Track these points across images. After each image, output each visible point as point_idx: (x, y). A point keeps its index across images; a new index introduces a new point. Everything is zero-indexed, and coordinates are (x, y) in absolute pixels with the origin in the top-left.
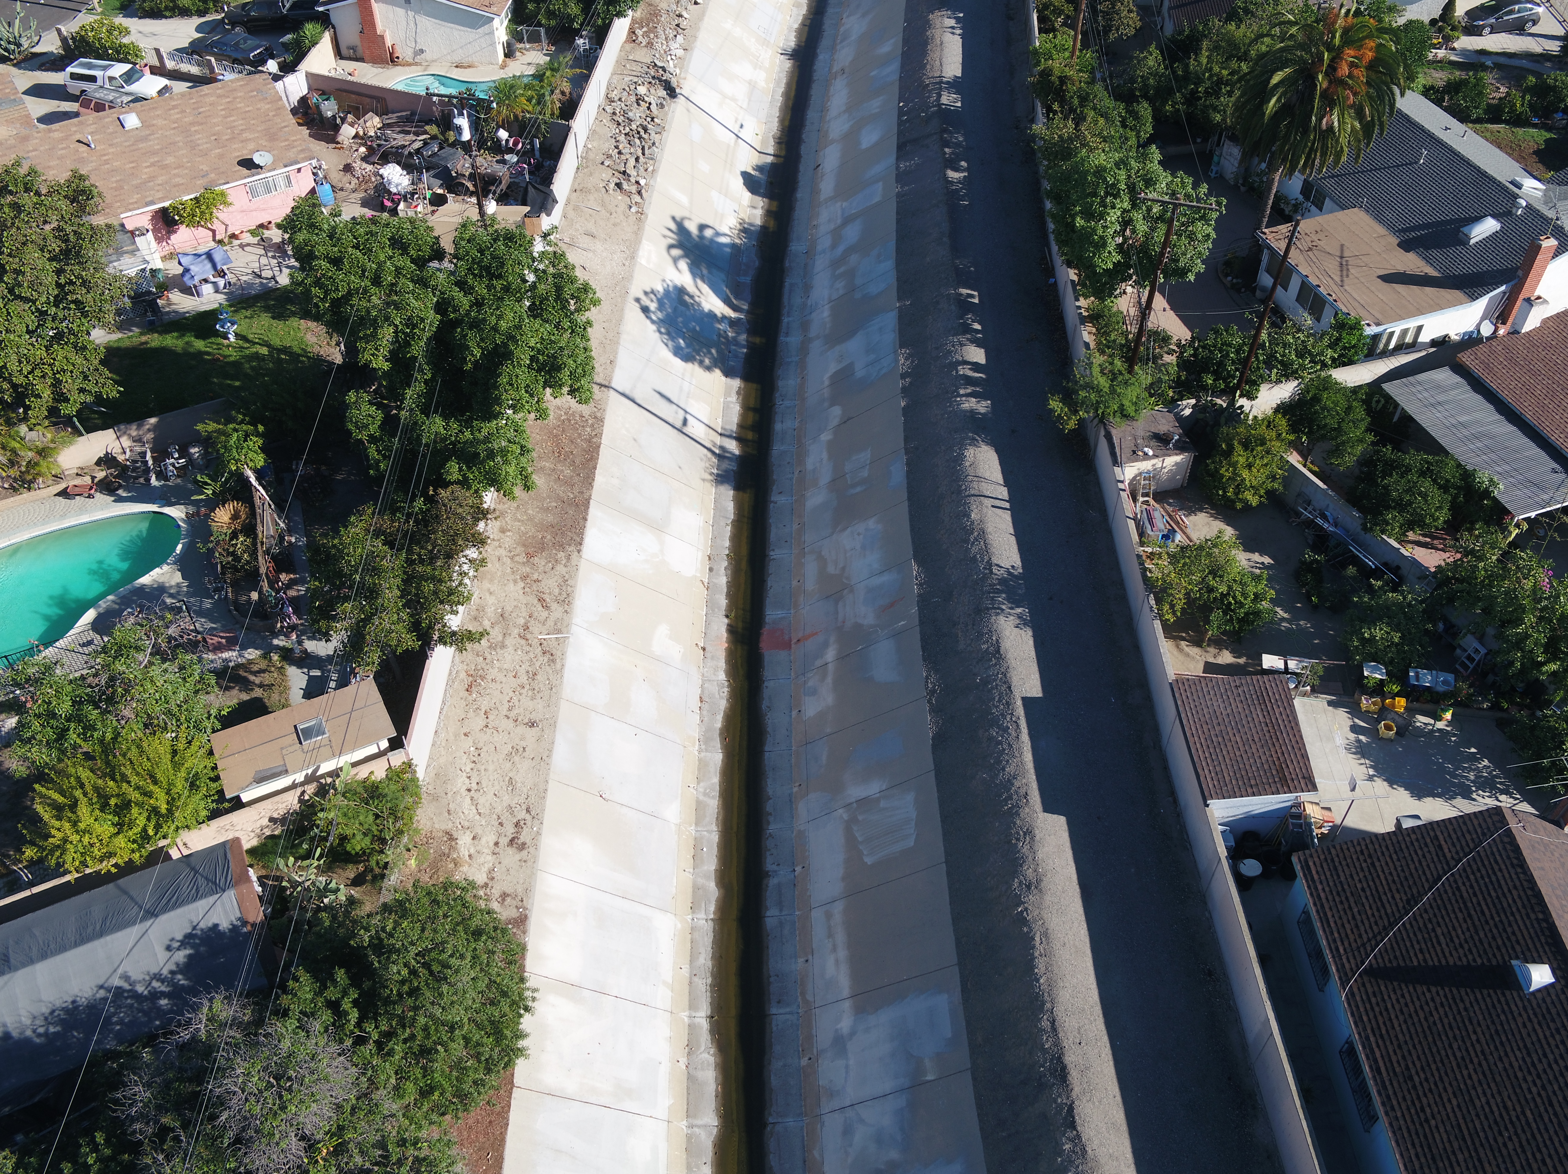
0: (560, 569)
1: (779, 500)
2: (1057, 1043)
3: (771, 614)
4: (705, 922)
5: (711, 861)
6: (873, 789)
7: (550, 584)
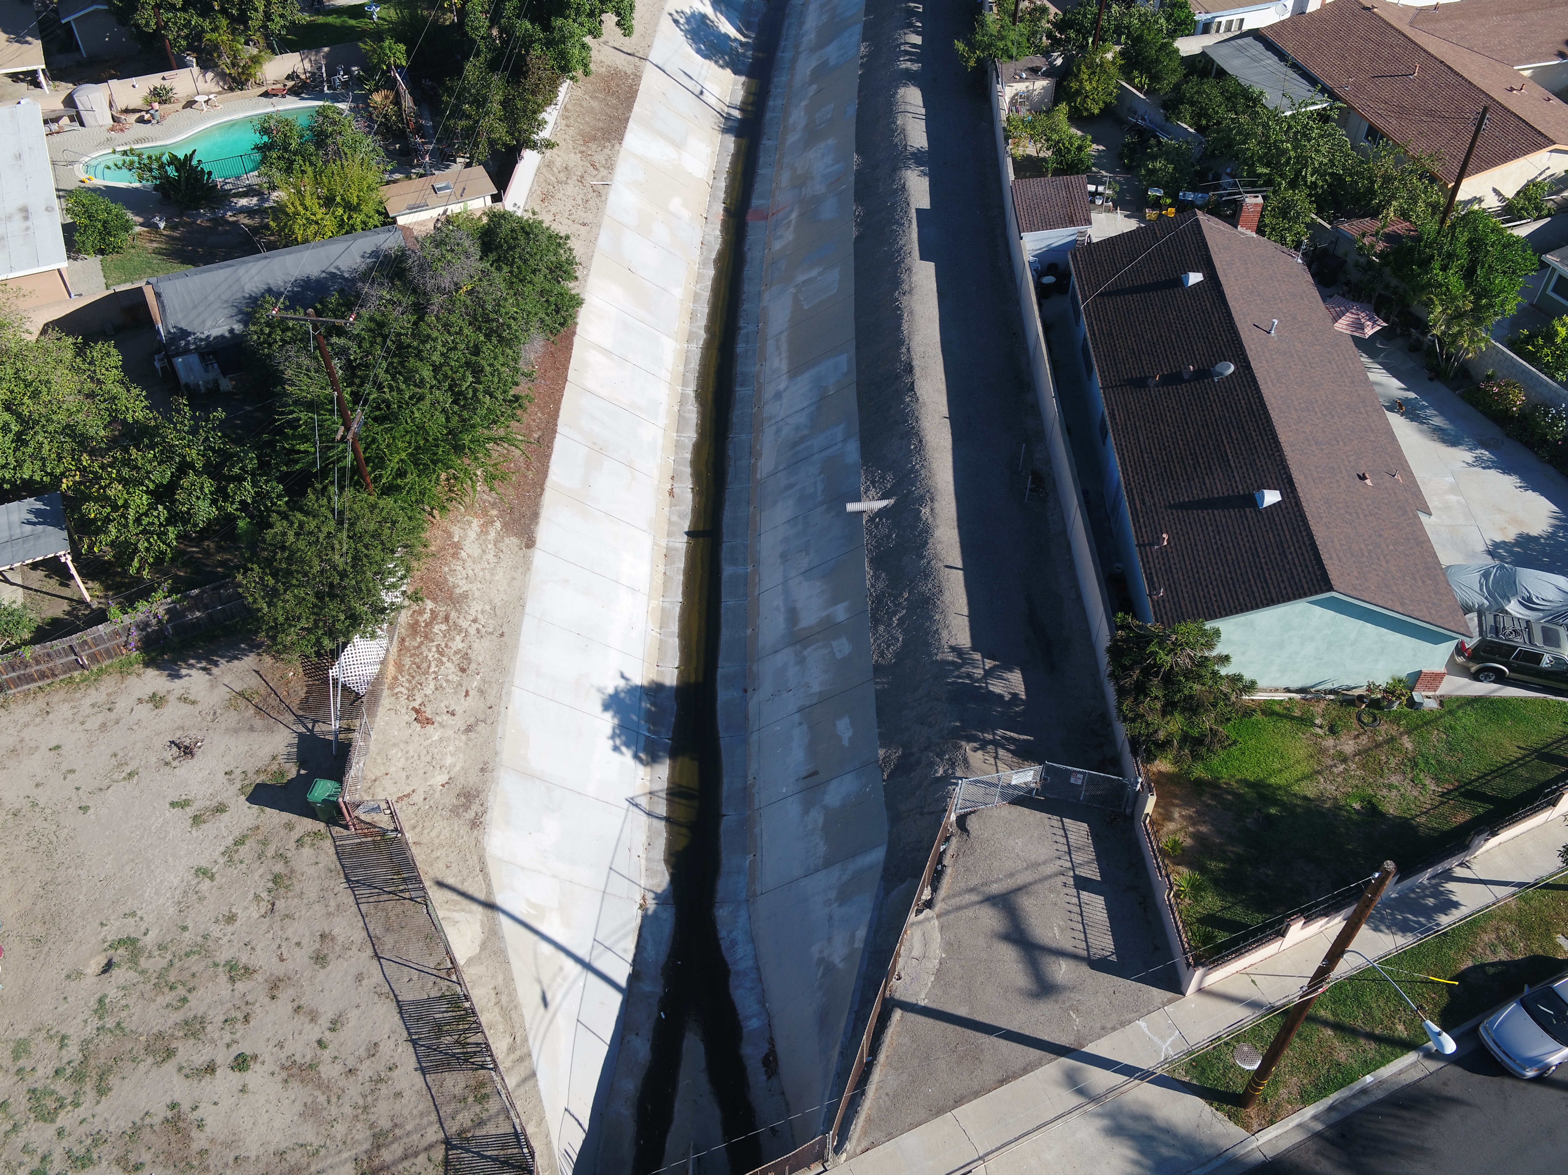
0: (607, 151)
1: (767, 143)
2: (910, 359)
3: (755, 202)
4: (696, 349)
5: (702, 321)
6: (814, 273)
7: (599, 158)
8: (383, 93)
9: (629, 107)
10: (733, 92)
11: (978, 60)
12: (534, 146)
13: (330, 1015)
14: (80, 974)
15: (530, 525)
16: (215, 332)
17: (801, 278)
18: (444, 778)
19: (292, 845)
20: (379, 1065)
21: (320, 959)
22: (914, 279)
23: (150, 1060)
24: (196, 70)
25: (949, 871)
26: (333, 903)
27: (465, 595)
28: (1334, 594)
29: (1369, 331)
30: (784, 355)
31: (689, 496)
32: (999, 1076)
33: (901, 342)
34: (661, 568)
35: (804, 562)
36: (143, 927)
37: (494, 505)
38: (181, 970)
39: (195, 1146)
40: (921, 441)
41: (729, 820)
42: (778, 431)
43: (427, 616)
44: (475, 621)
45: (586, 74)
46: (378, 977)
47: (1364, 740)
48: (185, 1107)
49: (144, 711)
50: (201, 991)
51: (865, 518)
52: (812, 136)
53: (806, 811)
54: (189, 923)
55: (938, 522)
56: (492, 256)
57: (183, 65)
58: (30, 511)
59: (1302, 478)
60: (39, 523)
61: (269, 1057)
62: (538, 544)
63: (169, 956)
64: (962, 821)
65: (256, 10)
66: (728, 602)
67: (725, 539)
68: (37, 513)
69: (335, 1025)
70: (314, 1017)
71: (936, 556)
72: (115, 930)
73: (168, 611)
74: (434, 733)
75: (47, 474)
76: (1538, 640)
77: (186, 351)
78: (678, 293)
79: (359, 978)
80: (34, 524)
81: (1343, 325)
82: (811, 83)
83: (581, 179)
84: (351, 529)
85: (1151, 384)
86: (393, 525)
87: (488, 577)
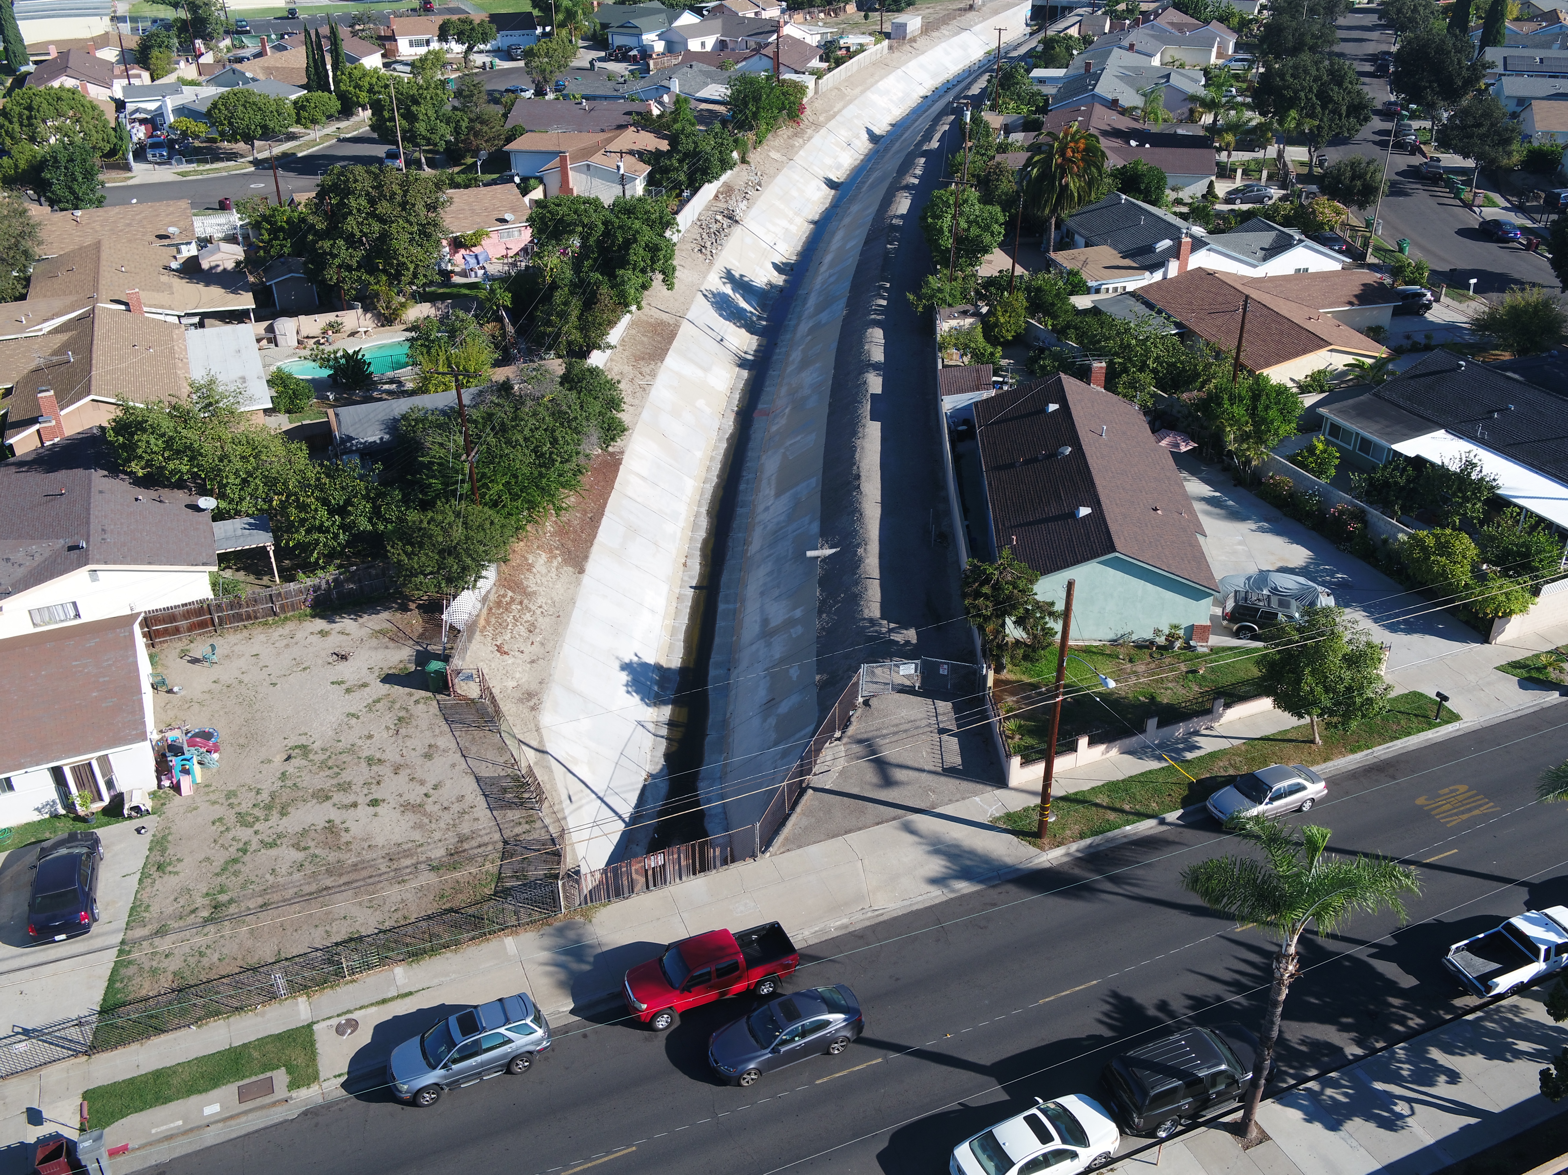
0: (652, 366)
1: (771, 373)
2: (859, 472)
3: (761, 406)
4: (709, 488)
5: (715, 472)
6: (799, 438)
7: (646, 370)
8: (494, 324)
9: (670, 343)
10: (749, 344)
11: (925, 306)
12: (599, 348)
13: (434, 782)
14: (270, 761)
15: (582, 562)
16: (371, 439)
17: (789, 443)
18: (515, 684)
19: (412, 703)
20: (465, 805)
21: (428, 756)
22: (865, 430)
23: (315, 801)
24: (360, 311)
25: (854, 723)
26: (437, 731)
27: (535, 593)
28: (1117, 554)
29: (1184, 448)
30: (773, 486)
31: (698, 567)
32: (877, 820)
33: (854, 464)
34: (674, 604)
35: (776, 592)
36: (312, 740)
37: (557, 549)
38: (336, 760)
39: (343, 840)
40: (859, 514)
41: (712, 736)
42: (765, 528)
43: (508, 599)
44: (540, 607)
45: (639, 308)
46: (464, 766)
47: (1153, 666)
48: (337, 822)
49: (315, 639)
50: (348, 771)
51: (819, 559)
52: (805, 364)
53: (764, 720)
54: (342, 738)
55: (867, 555)
56: (567, 385)
57: (352, 308)
58: (247, 524)
59: (1109, 504)
60: (254, 529)
61: (393, 801)
62: (587, 572)
63: (328, 754)
64: (866, 703)
65: (408, 269)
66: (720, 624)
67: (721, 590)
68: (251, 524)
69: (435, 788)
70: (422, 783)
71: (865, 572)
72: (293, 741)
73: (335, 580)
74: (509, 660)
76: (1274, 603)
77: (351, 448)
78: (699, 454)
79: (453, 766)
80: (249, 529)
81: (1164, 443)
82: (808, 335)
83: (632, 380)
84: (465, 523)
85: (1017, 464)
86: (492, 523)
87: (551, 585)
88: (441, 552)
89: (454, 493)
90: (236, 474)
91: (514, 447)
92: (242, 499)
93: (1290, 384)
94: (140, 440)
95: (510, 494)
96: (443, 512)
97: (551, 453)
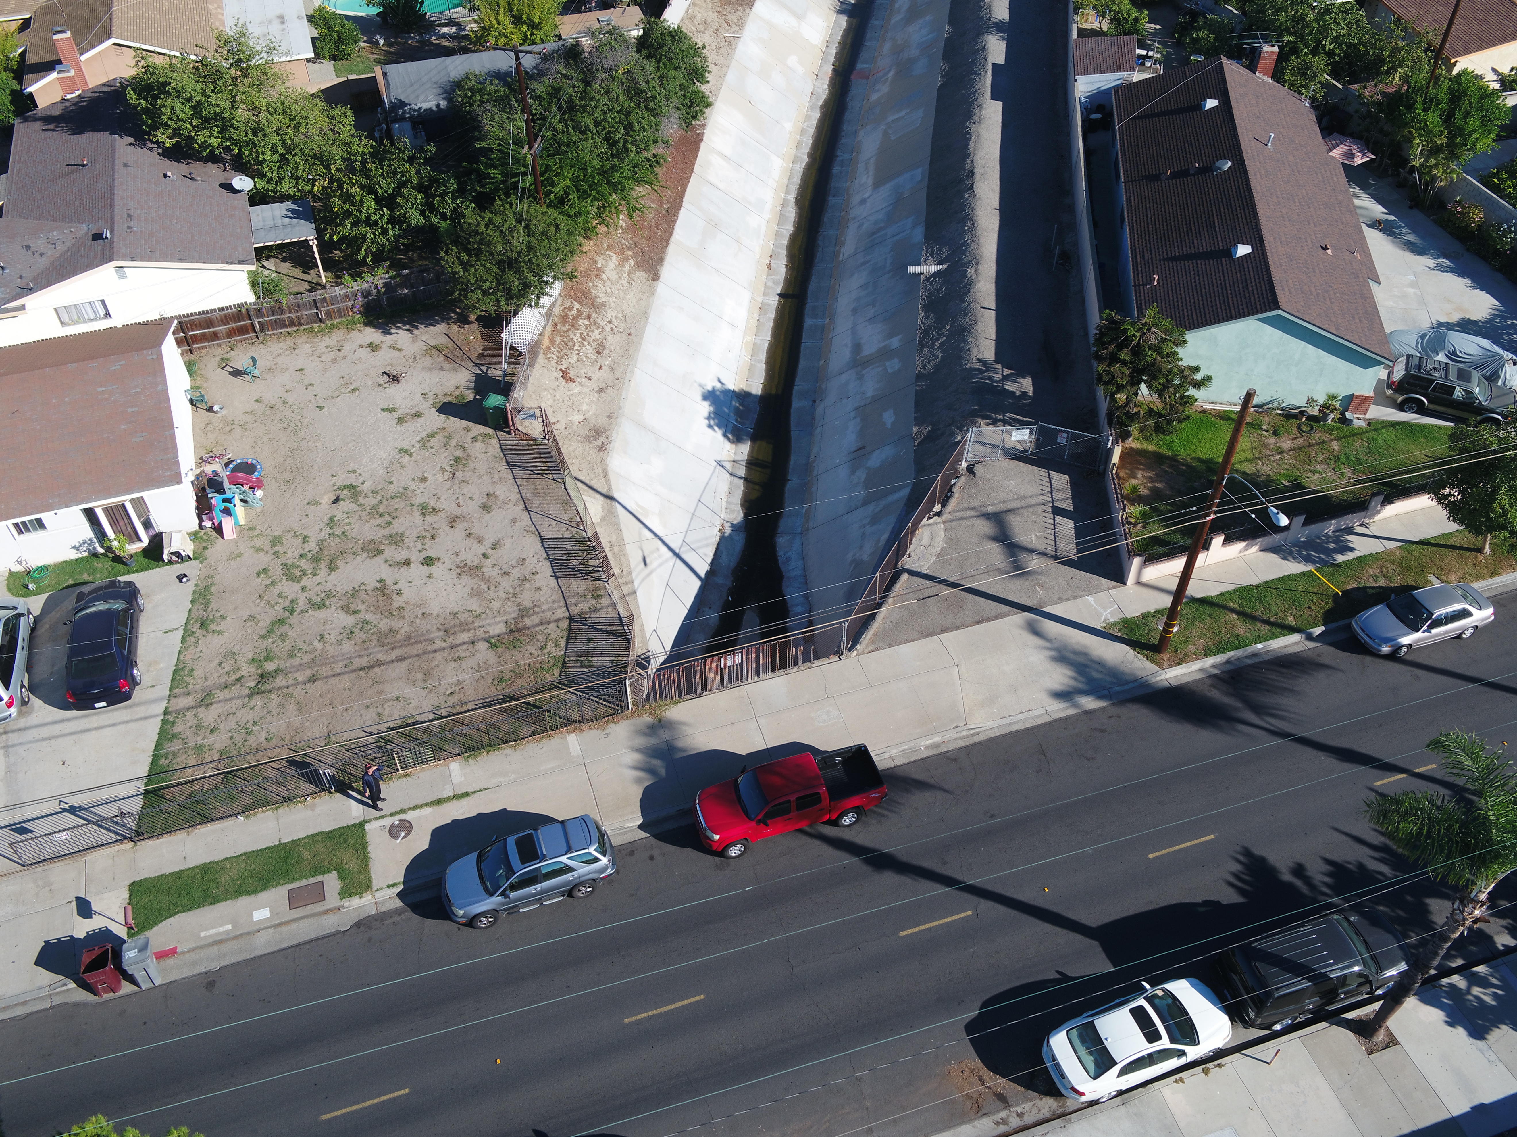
0: (739, 13)
1: (874, 22)
2: (973, 167)
3: (860, 66)
4: (799, 169)
5: (806, 148)
6: (903, 113)
7: (733, 18)
13: (492, 540)
14: (317, 503)
15: (656, 266)
16: (426, 106)
17: (891, 118)
18: (581, 418)
19: (469, 440)
20: (526, 571)
21: (486, 508)
22: (983, 112)
23: (365, 555)
25: (956, 495)
26: (496, 477)
27: (604, 304)
28: (1280, 312)
29: (1359, 160)
30: (871, 173)
31: (783, 270)
32: (976, 619)
33: (968, 156)
34: (756, 316)
35: (871, 312)
36: (361, 480)
37: (629, 248)
38: (388, 506)
39: (396, 605)
40: (973, 224)
41: (793, 482)
42: (860, 226)
43: (574, 312)
44: (610, 322)
46: (526, 521)
47: (1300, 441)
48: (389, 582)
49: (364, 353)
50: (401, 520)
51: (922, 278)
52: (913, 14)
53: (853, 472)
54: (393, 479)
55: (980, 278)
56: (644, 52)
58: (288, 210)
59: (1271, 239)
60: (295, 218)
61: (448, 560)
62: (661, 279)
63: (379, 498)
64: (970, 470)
66: (806, 343)
67: (809, 301)
68: (293, 211)
69: (494, 547)
70: (480, 540)
71: (975, 300)
72: (342, 479)
73: (385, 285)
74: (575, 388)
75: (299, 191)
76: (1453, 376)
77: (402, 119)
78: (788, 126)
79: (514, 521)
80: (291, 218)
81: (1336, 153)
83: (716, 31)
84: (527, 227)
85: (1163, 177)
86: (557, 227)
87: (622, 295)
88: (500, 263)
89: (515, 186)
90: (274, 150)
91: (583, 133)
92: (281, 179)
93: (1490, 76)
94: (164, 106)
95: (578, 191)
96: (502, 213)
97: (626, 141)
